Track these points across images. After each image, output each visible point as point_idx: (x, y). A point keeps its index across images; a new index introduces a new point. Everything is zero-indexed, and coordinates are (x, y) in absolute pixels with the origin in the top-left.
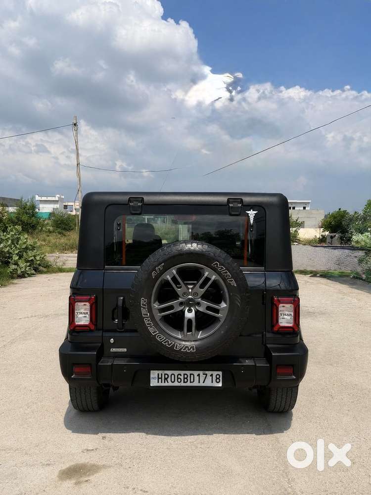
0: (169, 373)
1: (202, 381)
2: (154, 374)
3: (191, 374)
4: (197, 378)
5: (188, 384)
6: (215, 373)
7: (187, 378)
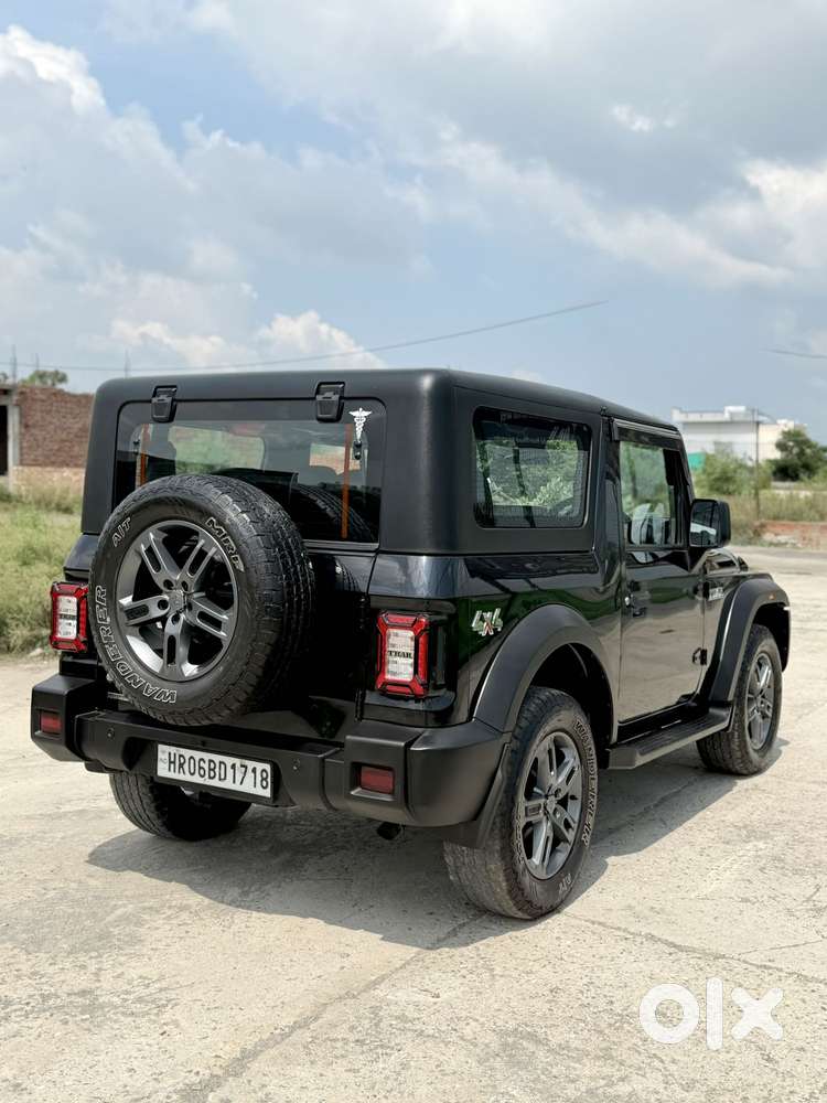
0: (187, 753)
1: (238, 778)
2: (164, 752)
3: (220, 763)
4: (230, 771)
5: (215, 783)
6: (260, 766)
7: (213, 770)
